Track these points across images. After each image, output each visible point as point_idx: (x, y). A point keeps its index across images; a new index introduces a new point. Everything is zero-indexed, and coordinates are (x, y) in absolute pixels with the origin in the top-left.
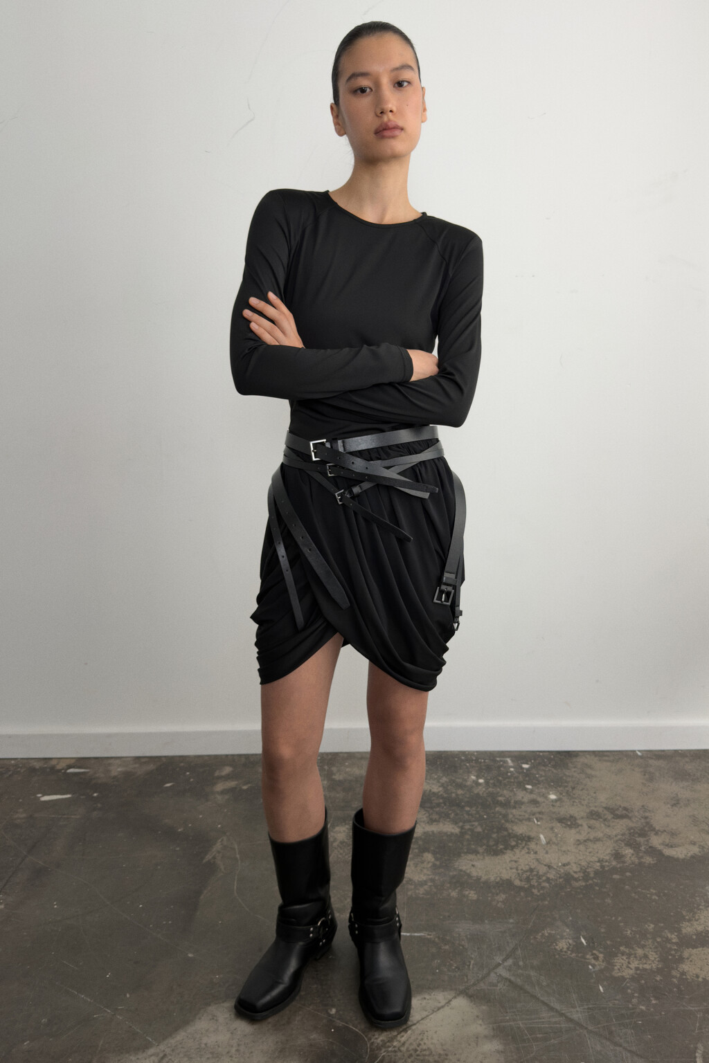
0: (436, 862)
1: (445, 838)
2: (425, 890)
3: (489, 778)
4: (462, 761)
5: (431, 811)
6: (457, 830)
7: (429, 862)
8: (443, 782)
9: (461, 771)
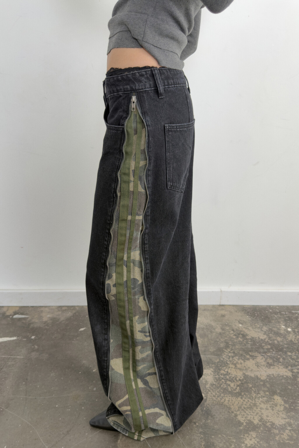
0: (285, 405)
1: (283, 381)
2: (288, 435)
3: (293, 327)
4: (271, 312)
5: (266, 356)
6: (289, 374)
7: (281, 405)
8: (265, 330)
9: (273, 321)
